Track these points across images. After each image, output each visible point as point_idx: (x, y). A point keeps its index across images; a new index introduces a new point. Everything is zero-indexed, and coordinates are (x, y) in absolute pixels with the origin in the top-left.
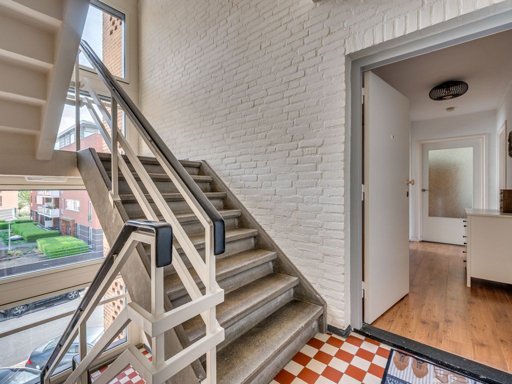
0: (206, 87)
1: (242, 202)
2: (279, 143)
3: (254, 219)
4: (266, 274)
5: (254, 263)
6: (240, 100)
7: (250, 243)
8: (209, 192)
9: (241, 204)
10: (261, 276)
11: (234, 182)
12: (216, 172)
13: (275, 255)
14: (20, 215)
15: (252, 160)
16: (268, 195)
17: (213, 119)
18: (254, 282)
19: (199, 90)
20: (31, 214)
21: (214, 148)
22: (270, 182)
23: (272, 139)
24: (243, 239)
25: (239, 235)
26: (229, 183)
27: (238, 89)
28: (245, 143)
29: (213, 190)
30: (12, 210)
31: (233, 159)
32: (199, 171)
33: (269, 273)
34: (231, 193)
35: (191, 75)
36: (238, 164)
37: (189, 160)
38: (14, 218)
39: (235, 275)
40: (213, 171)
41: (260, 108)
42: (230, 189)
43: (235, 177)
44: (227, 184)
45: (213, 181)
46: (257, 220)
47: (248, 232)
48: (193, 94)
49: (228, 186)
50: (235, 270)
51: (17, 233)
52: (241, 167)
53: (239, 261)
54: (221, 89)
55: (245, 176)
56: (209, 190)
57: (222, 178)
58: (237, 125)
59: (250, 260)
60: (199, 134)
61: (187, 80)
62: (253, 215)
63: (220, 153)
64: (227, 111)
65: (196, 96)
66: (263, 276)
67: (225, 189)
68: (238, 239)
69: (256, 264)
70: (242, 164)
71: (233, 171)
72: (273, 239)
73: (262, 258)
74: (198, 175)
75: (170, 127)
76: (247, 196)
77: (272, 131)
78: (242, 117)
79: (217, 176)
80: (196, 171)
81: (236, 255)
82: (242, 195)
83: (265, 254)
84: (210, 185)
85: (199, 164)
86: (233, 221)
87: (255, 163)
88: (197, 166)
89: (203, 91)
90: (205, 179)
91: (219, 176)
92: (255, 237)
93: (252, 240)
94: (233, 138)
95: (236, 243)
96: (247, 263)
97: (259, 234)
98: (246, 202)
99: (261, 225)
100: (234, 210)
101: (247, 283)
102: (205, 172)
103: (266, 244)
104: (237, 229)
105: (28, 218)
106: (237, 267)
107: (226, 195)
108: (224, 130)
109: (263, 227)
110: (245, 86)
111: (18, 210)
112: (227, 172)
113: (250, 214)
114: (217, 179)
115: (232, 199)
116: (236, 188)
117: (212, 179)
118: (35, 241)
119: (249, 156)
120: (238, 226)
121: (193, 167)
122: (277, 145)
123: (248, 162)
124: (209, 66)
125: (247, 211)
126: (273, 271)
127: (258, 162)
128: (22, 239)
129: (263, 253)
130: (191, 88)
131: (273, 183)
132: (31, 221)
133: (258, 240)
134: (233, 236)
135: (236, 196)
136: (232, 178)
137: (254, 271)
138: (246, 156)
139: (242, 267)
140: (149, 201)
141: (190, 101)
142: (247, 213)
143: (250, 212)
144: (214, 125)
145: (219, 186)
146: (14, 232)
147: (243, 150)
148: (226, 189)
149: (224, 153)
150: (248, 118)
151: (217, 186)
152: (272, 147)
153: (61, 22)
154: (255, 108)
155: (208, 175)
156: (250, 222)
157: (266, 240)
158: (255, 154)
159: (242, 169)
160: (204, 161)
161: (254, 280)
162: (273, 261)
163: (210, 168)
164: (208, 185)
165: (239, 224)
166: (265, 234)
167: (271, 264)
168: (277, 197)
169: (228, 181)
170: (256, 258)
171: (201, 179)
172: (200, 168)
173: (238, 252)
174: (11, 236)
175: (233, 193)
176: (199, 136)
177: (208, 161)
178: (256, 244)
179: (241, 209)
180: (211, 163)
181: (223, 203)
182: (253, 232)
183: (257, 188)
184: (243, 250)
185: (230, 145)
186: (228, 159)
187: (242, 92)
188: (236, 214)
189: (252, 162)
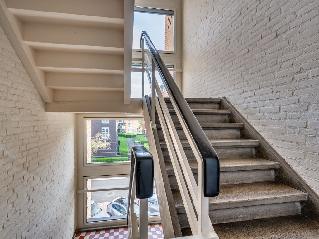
0: (226, 37)
1: (261, 133)
2: (312, 68)
3: (274, 151)
4: (291, 214)
5: (273, 199)
6: (260, 36)
7: (270, 175)
8: (228, 123)
9: (260, 135)
10: (282, 215)
11: (252, 114)
12: (235, 106)
13: (305, 196)
14: (139, 132)
15: (273, 92)
16: (296, 128)
17: (232, 61)
18: (272, 218)
19: (220, 42)
20: (143, 132)
21: (233, 86)
22: (298, 113)
23: (303, 65)
24: (260, 170)
25: (255, 166)
26: (246, 115)
27: (258, 26)
28: (265, 76)
29: (231, 121)
30: (136, 129)
31: (251, 93)
32: (220, 106)
33: (295, 214)
34: (249, 124)
35: (215, 32)
36: (257, 97)
37: (213, 98)
38: (137, 133)
39: (247, 207)
40: (231, 105)
41: (284, 36)
42: (248, 120)
43: (253, 109)
44: (245, 116)
45: (231, 113)
46: (279, 153)
47: (266, 164)
48: (216, 46)
49: (246, 118)
50: (247, 201)
51: (138, 140)
52: (260, 99)
53: (253, 192)
54: (240, 33)
55: (264, 108)
56: (228, 121)
57: (240, 111)
58: (257, 60)
59: (267, 194)
60: (221, 76)
61: (211, 38)
62: (274, 147)
63: (238, 89)
64: (246, 50)
65: (218, 47)
66: (285, 215)
67: (242, 120)
68: (253, 169)
69: (275, 201)
70: (261, 97)
71: (251, 104)
72: (302, 176)
73: (284, 196)
74: (219, 109)
75: (200, 76)
76: (266, 127)
77: (302, 56)
78: (262, 52)
79: (236, 110)
80: (217, 106)
81: (251, 184)
82: (261, 127)
83: (289, 192)
84: (229, 117)
85: (219, 100)
86: (250, 150)
87: (278, 94)
88: (218, 102)
89: (225, 40)
90: (223, 112)
91: (237, 109)
92: (276, 170)
93: (273, 173)
94: (252, 73)
95: (252, 172)
96: (262, 197)
97: (281, 167)
98: (265, 133)
99: (285, 159)
100: (251, 141)
101: (262, 217)
102: (225, 106)
103: (291, 180)
104: (254, 158)
105: (142, 133)
106: (250, 199)
107: (244, 126)
108: (242, 68)
109: (287, 161)
110: (266, 20)
111: (138, 129)
112: (245, 105)
113: (270, 146)
114: (235, 112)
115: (249, 130)
116: (254, 120)
117: (230, 112)
118: (143, 144)
119: (270, 88)
120: (256, 155)
121: (214, 103)
122: (310, 71)
123: (269, 94)
124: (230, 18)
125: (266, 142)
126: (302, 212)
127: (281, 93)
128: (139, 143)
129: (287, 190)
130: (215, 42)
131: (302, 115)
132: (143, 135)
133: (279, 173)
134: (248, 166)
135: (255, 127)
136: (250, 111)
137: (273, 208)
138: (266, 89)
139: (256, 200)
140: (177, 129)
141: (214, 53)
142: (266, 144)
143: (270, 144)
144: (234, 66)
145: (237, 117)
146: (137, 139)
147: (262, 83)
148: (244, 121)
149: (242, 89)
150: (269, 51)
151: (235, 118)
152: (302, 74)
153: (123, 19)
154: (279, 37)
155: (227, 108)
156: (270, 153)
157: (291, 176)
158: (278, 85)
159: (261, 102)
160: (224, 98)
161: (272, 216)
162: (301, 202)
163: (229, 103)
164: (227, 117)
165: (257, 153)
166: (289, 170)
167: (298, 204)
168: (309, 130)
169: (246, 113)
170: (275, 194)
171: (220, 112)
172: (220, 103)
173: (253, 181)
174: (136, 140)
175: (251, 124)
176: (220, 78)
177: (227, 98)
178: (276, 178)
179: (259, 140)
180: (230, 99)
181: (241, 133)
182: (274, 165)
183: (280, 119)
184: (259, 181)
185: (248, 81)
186: (246, 93)
187: (262, 27)
188: (254, 144)
189: (274, 94)
